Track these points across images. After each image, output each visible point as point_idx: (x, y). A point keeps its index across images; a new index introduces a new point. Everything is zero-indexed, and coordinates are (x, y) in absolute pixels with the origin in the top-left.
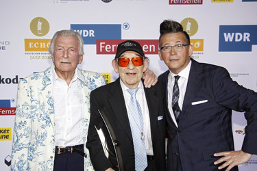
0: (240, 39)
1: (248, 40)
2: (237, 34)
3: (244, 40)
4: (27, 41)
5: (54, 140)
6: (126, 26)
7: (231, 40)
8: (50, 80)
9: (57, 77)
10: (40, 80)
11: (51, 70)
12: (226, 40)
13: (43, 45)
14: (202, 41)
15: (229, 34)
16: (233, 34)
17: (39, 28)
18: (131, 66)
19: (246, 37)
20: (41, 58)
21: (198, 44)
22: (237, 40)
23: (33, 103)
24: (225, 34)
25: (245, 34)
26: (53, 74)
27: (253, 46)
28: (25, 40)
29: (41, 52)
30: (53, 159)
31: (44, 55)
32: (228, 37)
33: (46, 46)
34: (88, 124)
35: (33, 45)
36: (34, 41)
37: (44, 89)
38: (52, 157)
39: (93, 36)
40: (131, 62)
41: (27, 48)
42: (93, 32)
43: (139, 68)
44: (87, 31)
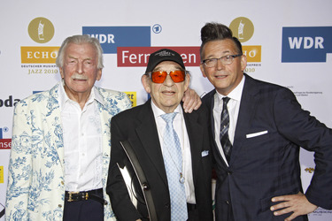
0: (311, 45)
1: (322, 47)
2: (306, 39)
3: (316, 47)
4: (24, 50)
5: (63, 183)
6: (157, 29)
7: (298, 47)
8: (57, 102)
9: (67, 98)
10: (45, 102)
11: (58, 89)
12: (292, 47)
13: (45, 55)
14: (259, 48)
15: (296, 39)
16: (301, 39)
17: (41, 32)
19: (319, 42)
20: (43, 71)
21: (254, 52)
22: (306, 47)
23: (35, 133)
24: (290, 39)
25: (317, 38)
26: (61, 94)
27: (328, 54)
28: (22, 48)
29: (42, 64)
30: (62, 208)
31: (48, 69)
32: (295, 43)
33: (49, 56)
34: (109, 160)
35: (33, 55)
36: (33, 49)
37: (49, 114)
38: (60, 206)
39: (113, 42)
41: (24, 59)
42: (113, 37)
43: (179, 85)
44: (104, 36)
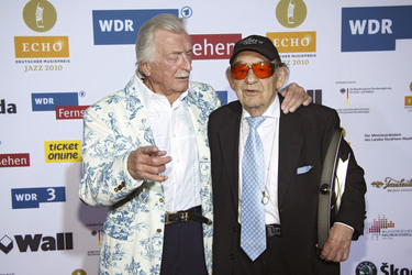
1: (390, 32)
3: (384, 32)
4: (19, 41)
6: (187, 12)
7: (361, 32)
12: (354, 32)
13: (45, 47)
14: (313, 34)
17: (39, 18)
18: (251, 78)
19: (386, 26)
20: (44, 68)
21: (308, 39)
22: (370, 32)
25: (385, 21)
27: (397, 41)
28: (15, 38)
29: (43, 59)
30: (162, 233)
31: (50, 64)
32: (357, 28)
33: (51, 48)
34: (209, 165)
35: (30, 47)
38: (159, 231)
39: (132, 30)
40: (251, 71)
41: (19, 53)
42: (132, 23)
43: (264, 82)
44: (121, 22)
